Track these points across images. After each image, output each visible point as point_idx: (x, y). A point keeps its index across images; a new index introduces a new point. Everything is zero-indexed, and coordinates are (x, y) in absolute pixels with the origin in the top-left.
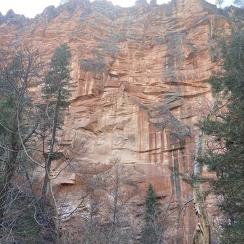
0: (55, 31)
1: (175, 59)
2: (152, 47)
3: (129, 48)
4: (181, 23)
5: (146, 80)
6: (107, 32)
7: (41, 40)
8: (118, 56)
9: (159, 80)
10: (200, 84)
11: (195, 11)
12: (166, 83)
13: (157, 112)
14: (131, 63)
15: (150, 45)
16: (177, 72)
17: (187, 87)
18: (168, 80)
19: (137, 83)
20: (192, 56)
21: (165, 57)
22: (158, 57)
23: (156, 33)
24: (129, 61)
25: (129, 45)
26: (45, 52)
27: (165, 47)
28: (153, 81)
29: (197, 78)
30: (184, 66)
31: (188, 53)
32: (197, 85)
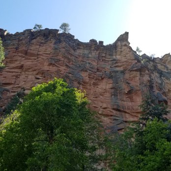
0: (35, 52)
1: (118, 92)
2: (103, 79)
3: (89, 77)
4: (119, 64)
5: (101, 104)
6: (73, 61)
7: (24, 57)
8: (82, 83)
9: (109, 106)
10: (135, 114)
11: (129, 58)
12: (114, 109)
13: (110, 130)
14: (90, 89)
15: (101, 77)
16: (120, 102)
17: (127, 114)
18: (115, 107)
19: (95, 106)
20: (130, 92)
21: (112, 88)
22: (107, 88)
23: (104, 68)
24: (88, 87)
25: (89, 75)
26: (29, 69)
27: (111, 81)
28: (105, 105)
29: (133, 109)
30: (125, 99)
31: (127, 90)
32: (133, 114)
